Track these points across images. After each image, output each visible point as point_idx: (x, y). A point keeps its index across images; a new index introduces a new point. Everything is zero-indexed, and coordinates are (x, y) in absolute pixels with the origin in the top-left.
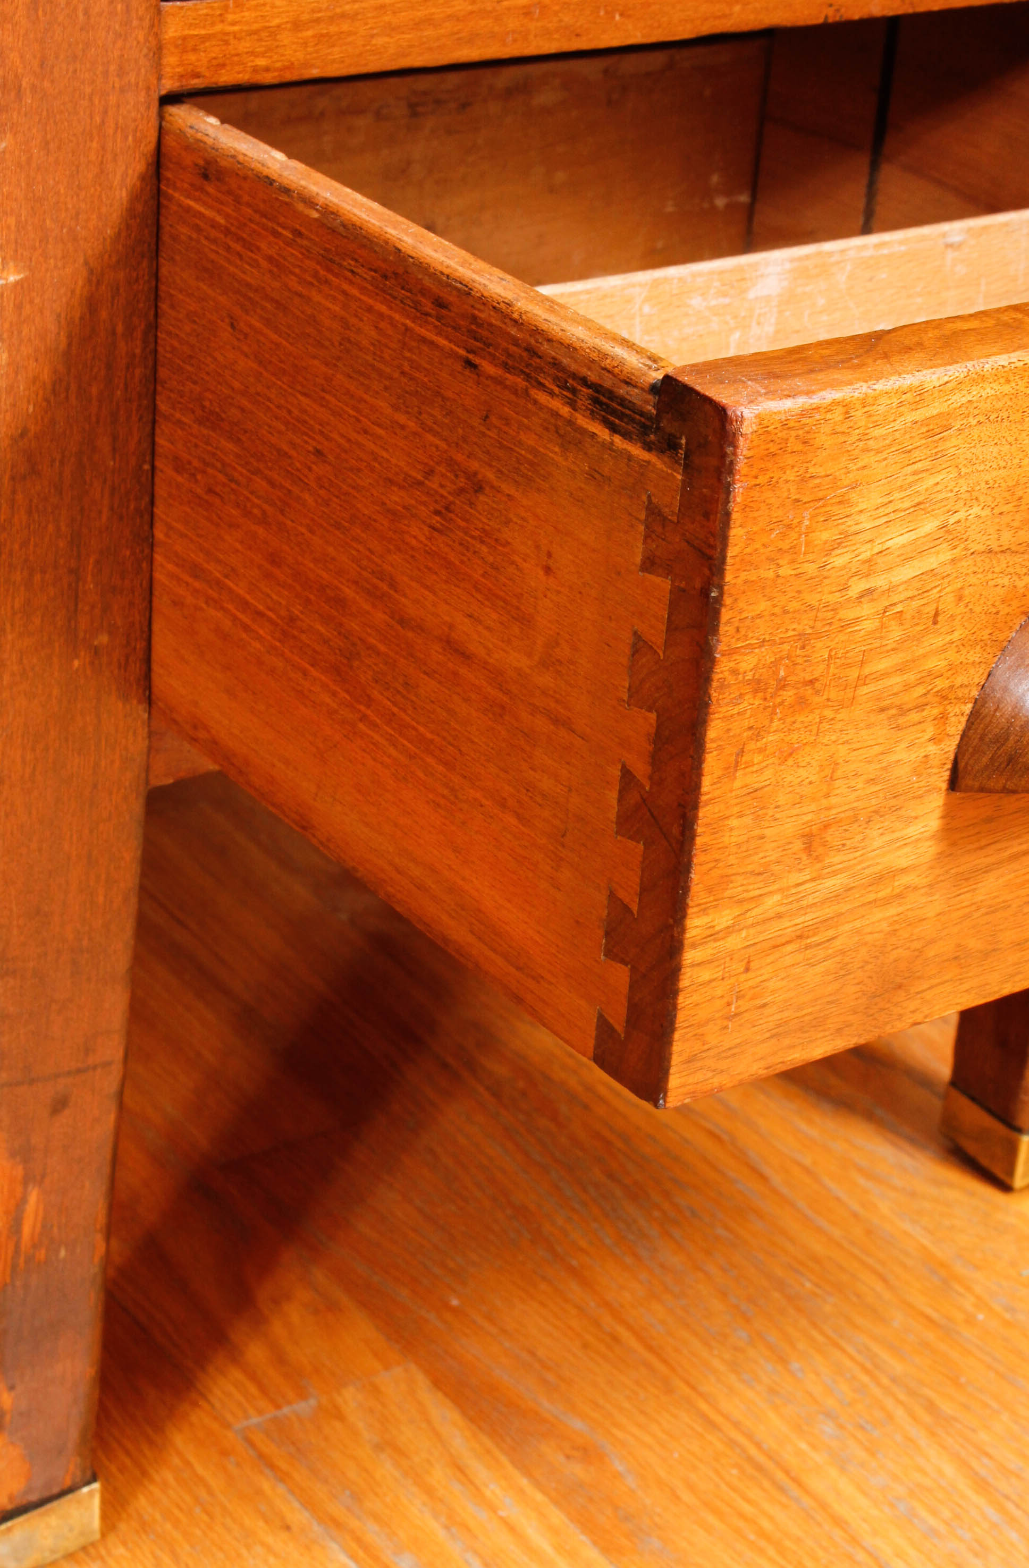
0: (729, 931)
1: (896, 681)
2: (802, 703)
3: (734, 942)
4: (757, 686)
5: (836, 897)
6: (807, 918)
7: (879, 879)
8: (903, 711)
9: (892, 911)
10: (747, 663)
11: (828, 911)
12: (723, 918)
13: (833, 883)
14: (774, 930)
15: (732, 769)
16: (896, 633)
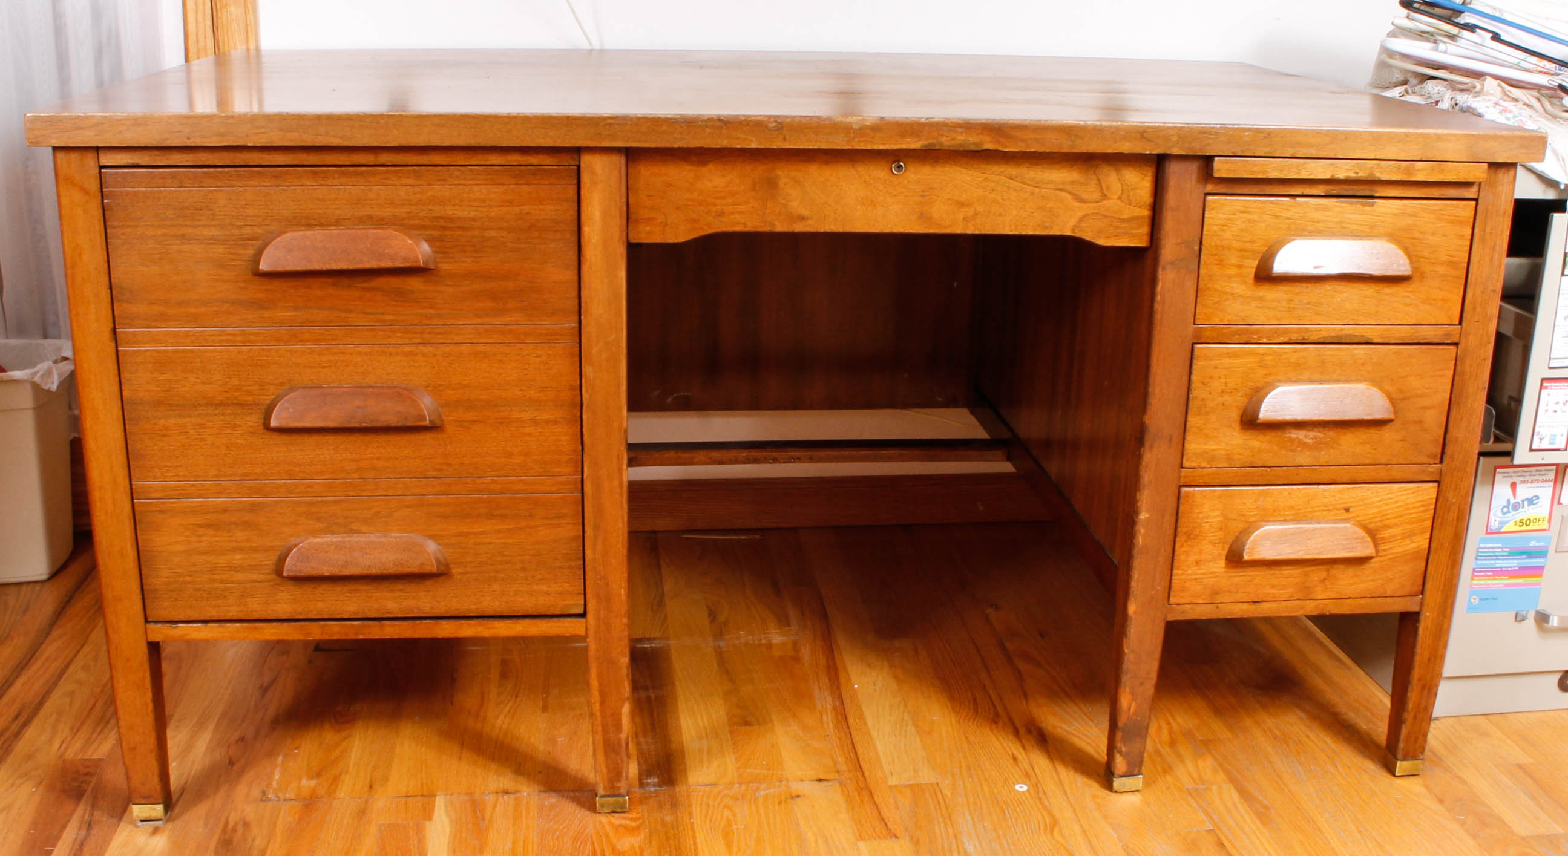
0: (1181, 575)
1: (1213, 538)
2: (1194, 539)
3: (1183, 577)
4: (1186, 533)
5: (1204, 574)
6: (1197, 577)
7: (1211, 573)
8: (1215, 544)
9: (1214, 579)
10: (1184, 530)
11: (1201, 576)
12: (1180, 572)
13: (1202, 571)
14: (1189, 577)
15: (1182, 546)
16: (1213, 530)
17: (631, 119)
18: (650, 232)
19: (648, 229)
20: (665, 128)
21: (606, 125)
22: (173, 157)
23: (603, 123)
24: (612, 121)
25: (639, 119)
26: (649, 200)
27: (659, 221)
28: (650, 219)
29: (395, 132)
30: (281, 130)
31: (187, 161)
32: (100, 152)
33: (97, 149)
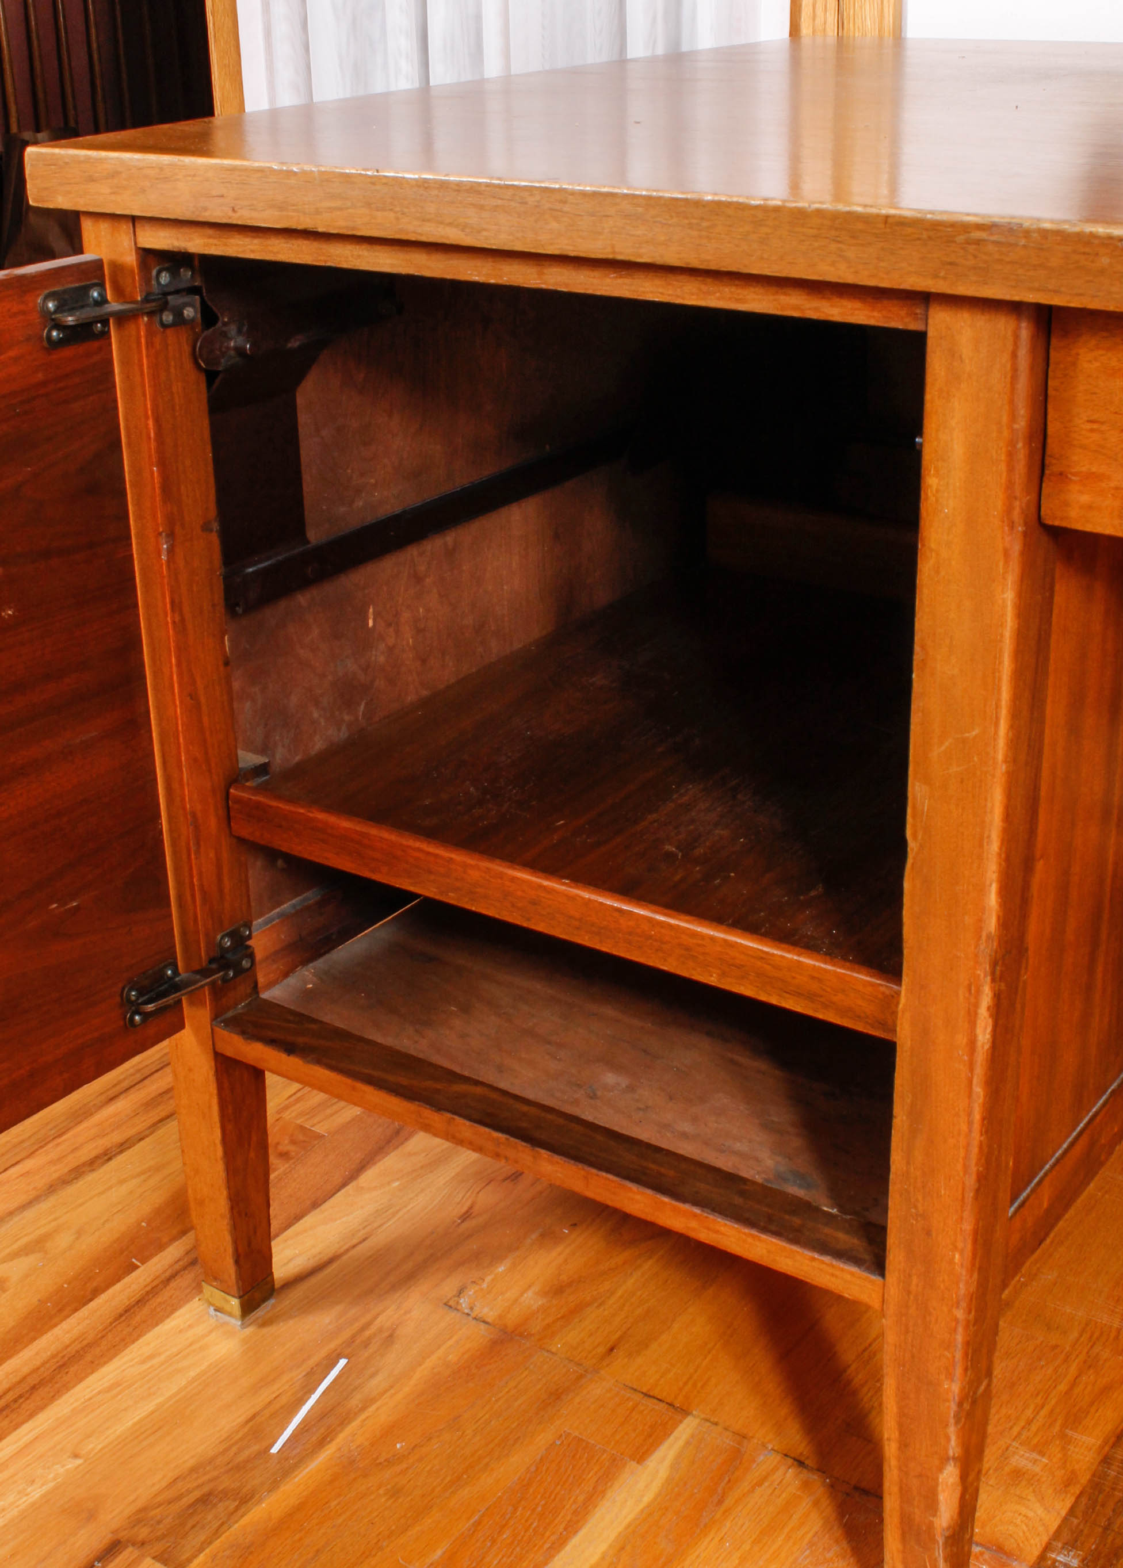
17: (1027, 233)
18: (1090, 507)
19: (1085, 499)
20: (1105, 261)
21: (968, 242)
22: (232, 241)
23: (961, 239)
24: (982, 235)
25: (1044, 233)
26: (1092, 430)
27: (1112, 485)
28: (1092, 477)
29: (554, 225)
30: (368, 205)
31: (253, 251)
32: (137, 225)
33: (134, 219)
